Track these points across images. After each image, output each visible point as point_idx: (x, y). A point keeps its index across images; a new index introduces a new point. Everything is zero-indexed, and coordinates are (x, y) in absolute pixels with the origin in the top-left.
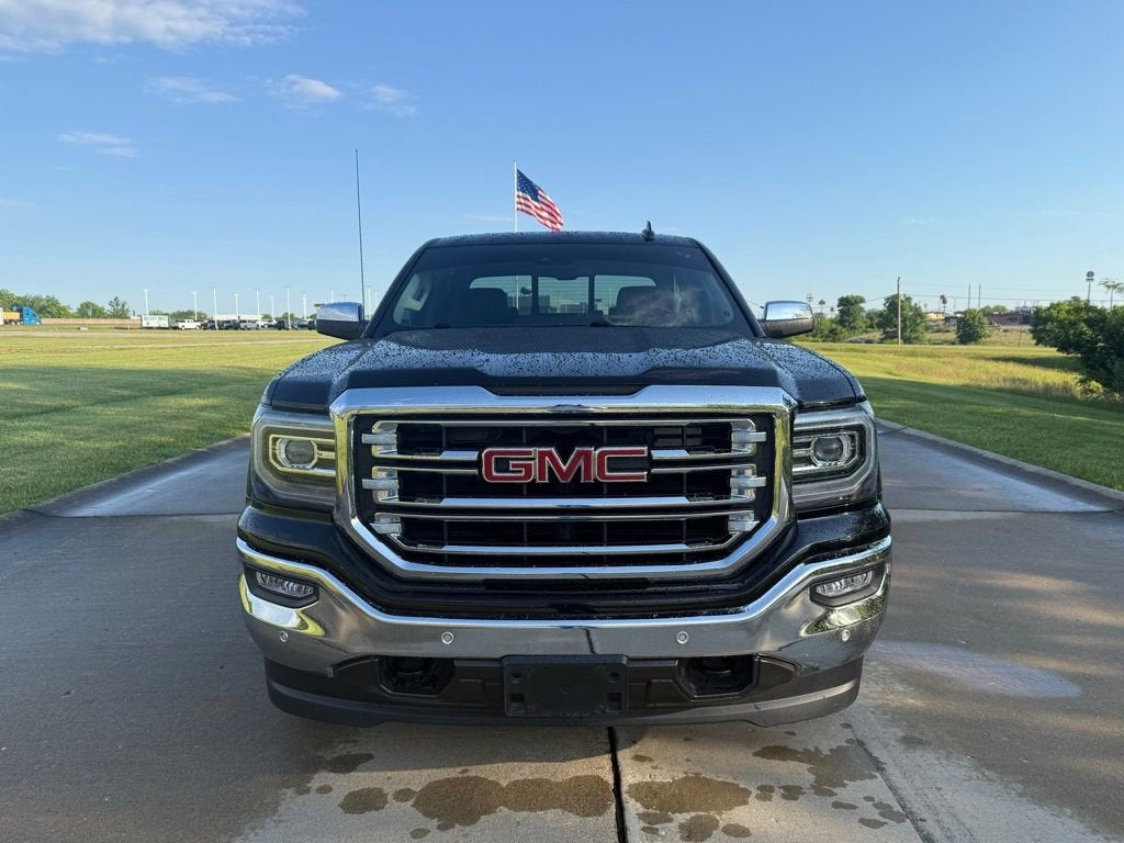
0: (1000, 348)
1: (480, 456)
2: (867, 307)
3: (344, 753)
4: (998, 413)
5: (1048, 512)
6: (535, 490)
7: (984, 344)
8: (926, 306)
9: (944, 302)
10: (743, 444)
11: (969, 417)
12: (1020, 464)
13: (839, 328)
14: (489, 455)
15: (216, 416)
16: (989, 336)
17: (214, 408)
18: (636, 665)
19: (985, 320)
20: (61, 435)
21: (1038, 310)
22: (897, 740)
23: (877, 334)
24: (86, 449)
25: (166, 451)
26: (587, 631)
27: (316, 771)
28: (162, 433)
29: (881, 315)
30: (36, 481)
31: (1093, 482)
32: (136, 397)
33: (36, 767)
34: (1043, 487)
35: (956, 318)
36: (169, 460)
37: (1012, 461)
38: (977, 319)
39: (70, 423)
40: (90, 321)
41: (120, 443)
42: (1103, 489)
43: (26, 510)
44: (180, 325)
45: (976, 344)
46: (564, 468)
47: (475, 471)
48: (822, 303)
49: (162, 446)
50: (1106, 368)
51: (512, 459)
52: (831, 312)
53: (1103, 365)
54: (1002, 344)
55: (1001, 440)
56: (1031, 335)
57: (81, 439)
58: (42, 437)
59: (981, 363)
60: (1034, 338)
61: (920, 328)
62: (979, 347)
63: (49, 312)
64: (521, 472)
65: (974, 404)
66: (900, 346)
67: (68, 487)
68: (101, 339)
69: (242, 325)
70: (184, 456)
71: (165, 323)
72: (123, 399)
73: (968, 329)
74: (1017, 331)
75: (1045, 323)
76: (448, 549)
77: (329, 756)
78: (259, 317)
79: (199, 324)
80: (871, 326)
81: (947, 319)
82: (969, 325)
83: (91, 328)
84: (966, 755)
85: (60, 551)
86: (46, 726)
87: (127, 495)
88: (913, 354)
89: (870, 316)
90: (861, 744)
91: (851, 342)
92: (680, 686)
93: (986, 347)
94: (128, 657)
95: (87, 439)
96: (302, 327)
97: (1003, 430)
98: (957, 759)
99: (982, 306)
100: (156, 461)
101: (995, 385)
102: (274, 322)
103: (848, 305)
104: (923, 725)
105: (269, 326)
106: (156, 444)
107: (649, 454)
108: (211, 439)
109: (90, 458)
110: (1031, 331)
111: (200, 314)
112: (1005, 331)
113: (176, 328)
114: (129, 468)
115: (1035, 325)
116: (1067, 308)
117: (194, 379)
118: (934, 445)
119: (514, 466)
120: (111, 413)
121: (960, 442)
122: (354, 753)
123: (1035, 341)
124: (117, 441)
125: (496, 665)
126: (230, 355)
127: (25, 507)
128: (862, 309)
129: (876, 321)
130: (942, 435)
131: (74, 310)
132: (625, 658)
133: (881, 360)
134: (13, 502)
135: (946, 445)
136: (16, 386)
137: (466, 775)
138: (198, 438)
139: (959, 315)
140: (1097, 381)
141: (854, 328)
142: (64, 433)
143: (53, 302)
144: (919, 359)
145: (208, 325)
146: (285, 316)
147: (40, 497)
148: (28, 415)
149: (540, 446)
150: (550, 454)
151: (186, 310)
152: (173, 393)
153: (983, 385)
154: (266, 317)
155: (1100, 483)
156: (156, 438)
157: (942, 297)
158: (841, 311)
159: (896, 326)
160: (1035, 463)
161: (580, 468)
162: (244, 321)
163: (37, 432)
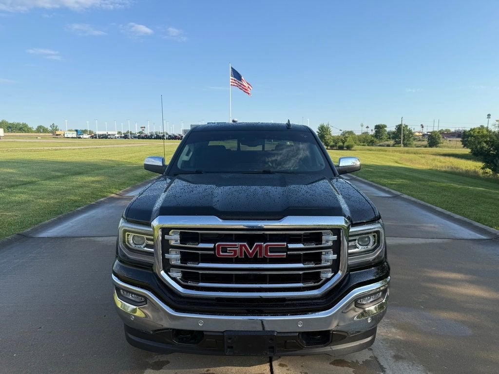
0: (447, 149)
1: (215, 245)
2: (388, 129)
3: (157, 360)
4: (444, 187)
5: (463, 239)
6: (238, 261)
7: (440, 147)
8: (414, 129)
9: (423, 127)
10: (327, 241)
11: (431, 189)
12: (453, 214)
13: (375, 139)
14: (219, 245)
15: (98, 185)
16: (442, 143)
17: (98, 181)
18: (280, 335)
19: (441, 136)
20: (32, 196)
21: (465, 132)
22: (391, 357)
23: (392, 142)
24: (43, 203)
25: (77, 204)
26: (262, 321)
27: (146, 369)
28: (76, 195)
29: (394, 133)
30: (22, 220)
31: (484, 224)
32: (63, 176)
33: (29, 364)
34: (461, 226)
35: (428, 135)
36: (79, 209)
37: (448, 213)
38: (437, 135)
39: (35, 190)
40: (42, 134)
41: (58, 200)
42: (488, 228)
43: (18, 234)
44: (81, 136)
45: (437, 147)
46: (251, 251)
47: (212, 252)
48: (368, 127)
49: (76, 201)
50: (494, 163)
51: (229, 248)
52: (372, 132)
53: (492, 162)
54: (448, 147)
55: (444, 201)
56: (461, 143)
57: (40, 198)
58: (24, 197)
59: (438, 157)
60: (462, 144)
61: (411, 139)
62: (438, 149)
63: (24, 130)
64: (232, 253)
65: (434, 181)
66: (402, 148)
67: (36, 223)
68: (47, 143)
69: (109, 136)
70: (85, 206)
71: (75, 135)
72: (58, 177)
73: (433, 140)
74: (455, 141)
75: (468, 137)
76: (201, 284)
77: (151, 361)
78: (117, 133)
79: (90, 136)
80: (389, 138)
81: (424, 135)
82: (433, 138)
83: (42, 137)
84: (421, 364)
85: (34, 255)
86: (32, 344)
87: (61, 226)
88: (408, 153)
89: (389, 133)
90: (376, 358)
91: (380, 146)
92: (299, 343)
93: (441, 149)
94: (65, 310)
95: (43, 198)
96: (135, 137)
97: (445, 196)
98: (417, 366)
99: (439, 130)
100: (73, 209)
101: (444, 169)
102: (123, 135)
103: (379, 128)
104: (403, 349)
105: (121, 137)
106: (73, 200)
107: (287, 245)
108: (96, 198)
109: (45, 208)
110: (461, 141)
111: (90, 131)
112: (450, 141)
113: (80, 138)
114: (61, 213)
115: (463, 138)
116: (478, 131)
117: (88, 167)
118: (414, 203)
119: (229, 250)
120: (53, 185)
121: (426, 202)
122: (161, 360)
123: (463, 146)
124: (56, 199)
125: (221, 334)
126: (104, 153)
127: (19, 233)
128: (385, 130)
129: (392, 136)
130: (419, 198)
131: (34, 129)
132: (276, 333)
133: (393, 156)
134: (12, 231)
135: (420, 204)
136: (11, 171)
137: (209, 372)
138: (91, 197)
139: (429, 133)
140: (489, 169)
141: (382, 139)
142: (33, 195)
143: (25, 125)
144: (410, 155)
145: (94, 137)
146: (128, 132)
147: (24, 228)
148: (17, 186)
149: (240, 242)
150: (245, 246)
151: (84, 129)
152: (79, 174)
153: (438, 169)
154: (119, 133)
155: (487, 225)
156: (72, 197)
157: (422, 125)
158: (376, 131)
159: (400, 138)
160: (460, 214)
161: (257, 251)
162: (110, 135)
163: (22, 195)
